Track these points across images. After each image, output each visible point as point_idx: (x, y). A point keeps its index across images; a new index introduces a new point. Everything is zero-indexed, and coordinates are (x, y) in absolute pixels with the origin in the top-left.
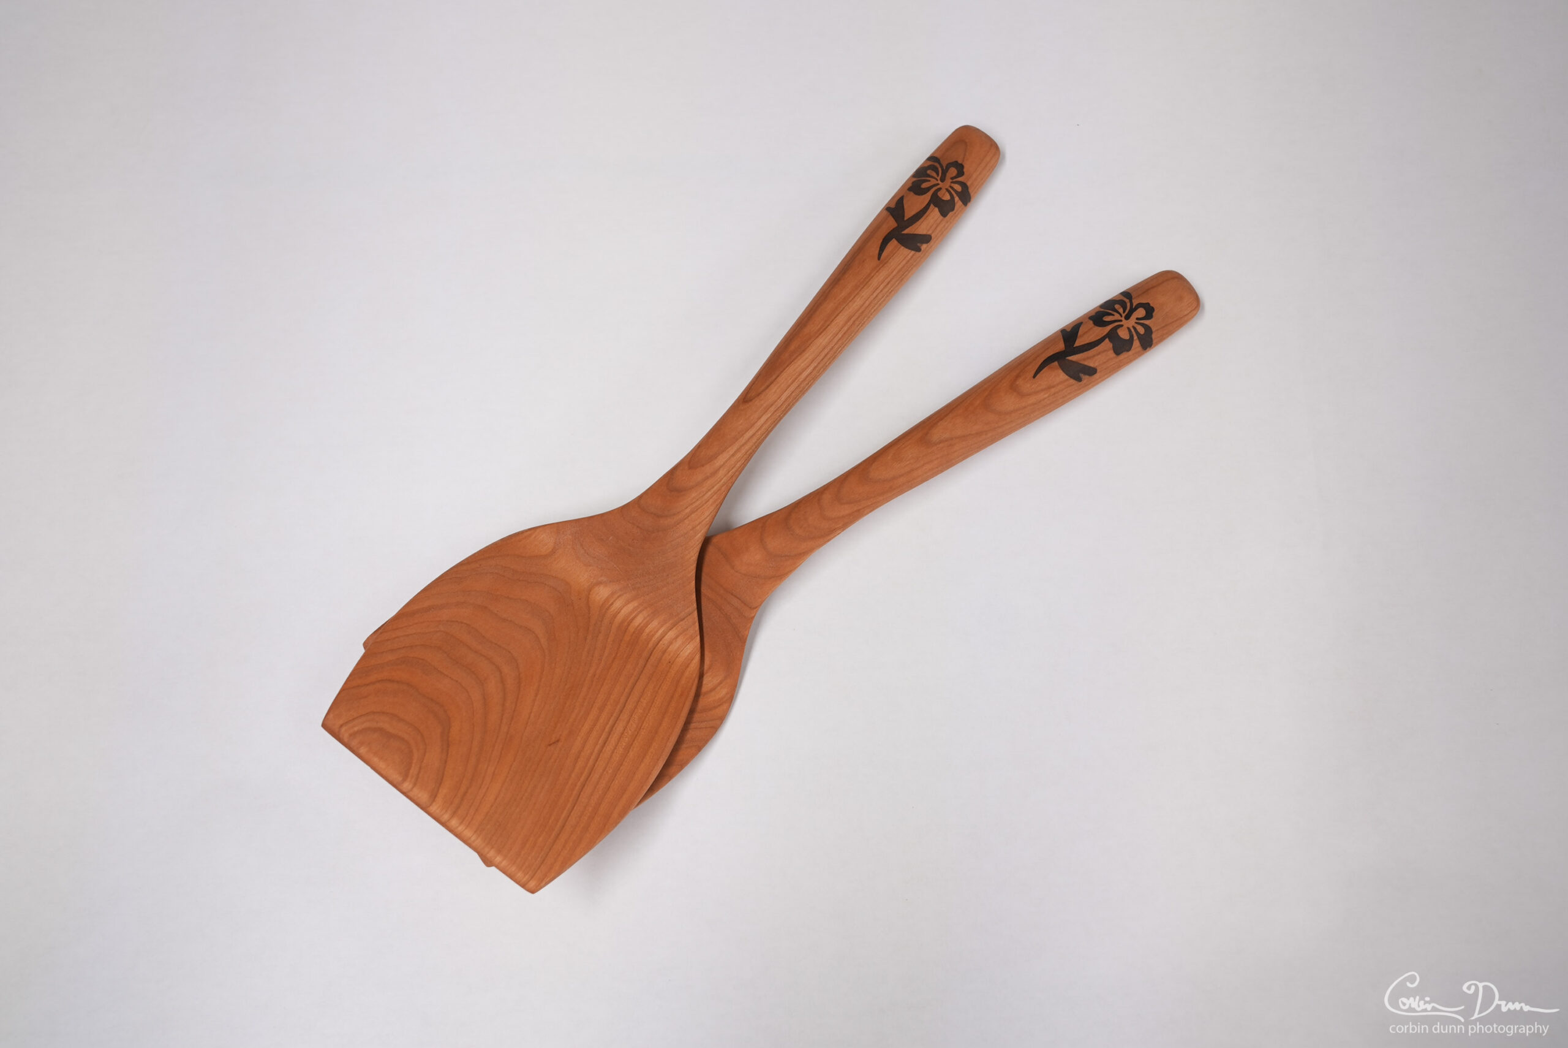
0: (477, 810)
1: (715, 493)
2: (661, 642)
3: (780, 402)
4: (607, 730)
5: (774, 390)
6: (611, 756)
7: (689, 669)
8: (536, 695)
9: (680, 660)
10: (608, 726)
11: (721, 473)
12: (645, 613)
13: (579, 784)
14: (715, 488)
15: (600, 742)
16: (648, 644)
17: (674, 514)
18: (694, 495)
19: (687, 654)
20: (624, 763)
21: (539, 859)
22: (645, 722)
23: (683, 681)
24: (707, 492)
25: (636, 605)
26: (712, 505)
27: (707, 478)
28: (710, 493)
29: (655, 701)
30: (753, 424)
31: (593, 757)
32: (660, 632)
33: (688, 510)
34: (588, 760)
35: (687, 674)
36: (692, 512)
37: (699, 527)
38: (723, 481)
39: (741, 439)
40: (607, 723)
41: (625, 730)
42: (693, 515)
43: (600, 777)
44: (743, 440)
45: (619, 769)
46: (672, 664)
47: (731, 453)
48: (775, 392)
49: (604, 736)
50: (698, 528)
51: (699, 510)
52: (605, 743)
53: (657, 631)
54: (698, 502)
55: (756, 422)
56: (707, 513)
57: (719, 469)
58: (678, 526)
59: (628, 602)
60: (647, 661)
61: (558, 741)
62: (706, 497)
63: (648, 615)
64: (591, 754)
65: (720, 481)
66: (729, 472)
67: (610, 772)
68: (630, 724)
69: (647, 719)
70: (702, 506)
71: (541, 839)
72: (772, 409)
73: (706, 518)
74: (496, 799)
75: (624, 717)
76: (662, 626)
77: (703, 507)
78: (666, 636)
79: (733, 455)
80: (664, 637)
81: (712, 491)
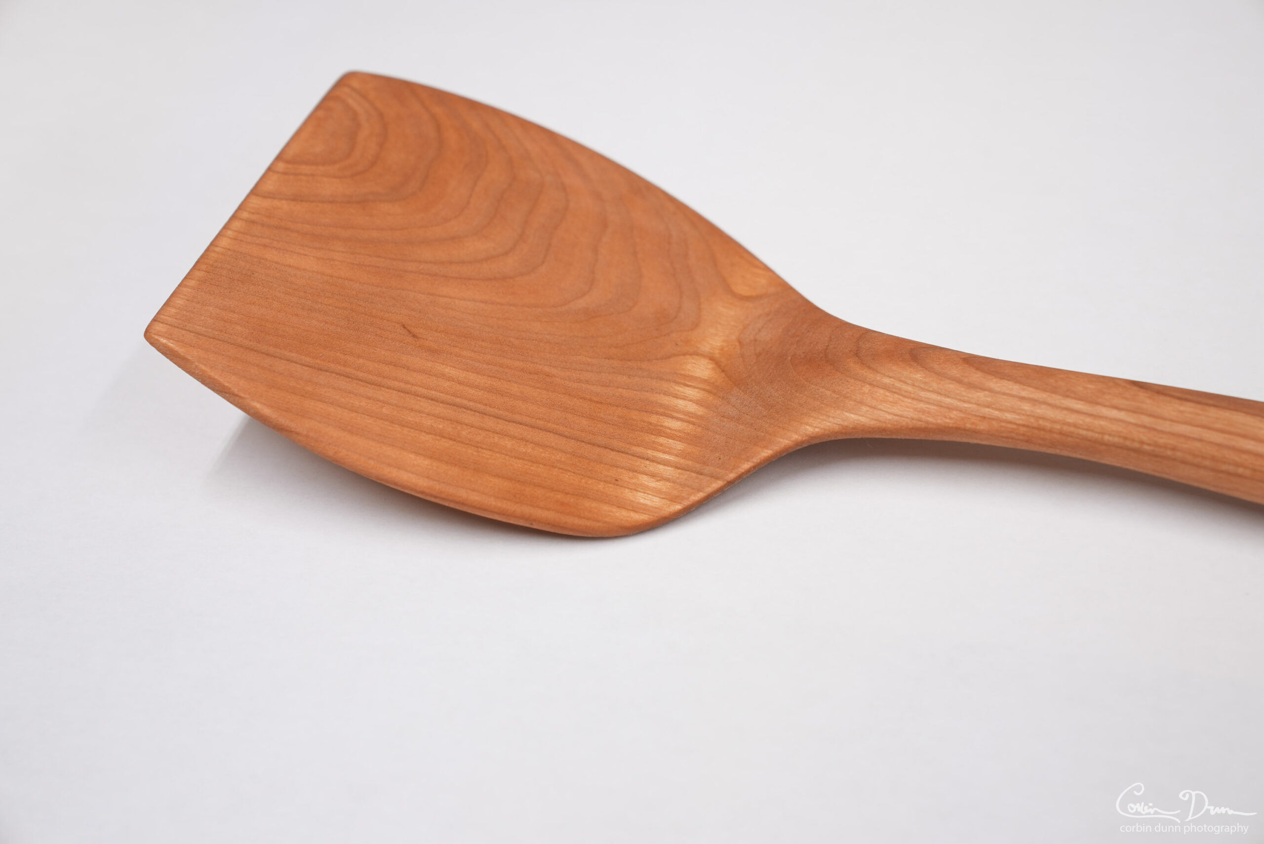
0: (265, 246)
1: (940, 405)
2: (648, 462)
3: (1166, 426)
4: (458, 400)
5: (1182, 408)
6: (412, 410)
7: (614, 509)
8: (485, 302)
9: (628, 494)
10: (465, 402)
11: (981, 396)
12: (689, 428)
13: (348, 370)
14: (948, 400)
15: (433, 392)
16: (638, 446)
17: (869, 367)
18: (919, 376)
19: (642, 501)
20: (406, 429)
21: (204, 329)
22: (490, 453)
23: (587, 504)
24: (934, 392)
25: (700, 413)
26: (915, 409)
27: (959, 381)
28: (934, 396)
29: (535, 465)
30: (1097, 404)
31: (402, 385)
32: (667, 457)
33: (886, 380)
34: (396, 379)
35: (606, 508)
36: (886, 388)
37: (868, 409)
38: (966, 405)
39: (1060, 397)
40: (470, 400)
41: (467, 425)
42: (882, 391)
43: (369, 398)
44: (1057, 399)
45: (392, 422)
46: (614, 484)
47: (1024, 394)
48: (1181, 412)
49: (443, 396)
50: (864, 409)
51: (896, 396)
52: (432, 399)
53: (665, 453)
54: (910, 389)
55: (1105, 406)
56: (896, 410)
57: (983, 389)
58: (853, 381)
59: (698, 402)
60: (606, 448)
61: (414, 336)
62: (923, 394)
63: (688, 434)
64: (408, 383)
65: (964, 402)
66: (988, 407)
67: (384, 410)
68: (480, 432)
69: (498, 455)
70: (905, 396)
71: (238, 328)
72: (1146, 420)
73: (888, 413)
74: (290, 266)
75: (490, 423)
76: (677, 456)
77: (906, 400)
78: (661, 467)
79: (1022, 399)
80: (659, 463)
81: (939, 398)
